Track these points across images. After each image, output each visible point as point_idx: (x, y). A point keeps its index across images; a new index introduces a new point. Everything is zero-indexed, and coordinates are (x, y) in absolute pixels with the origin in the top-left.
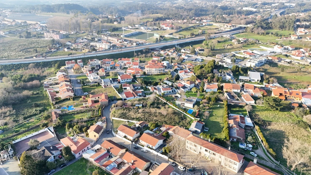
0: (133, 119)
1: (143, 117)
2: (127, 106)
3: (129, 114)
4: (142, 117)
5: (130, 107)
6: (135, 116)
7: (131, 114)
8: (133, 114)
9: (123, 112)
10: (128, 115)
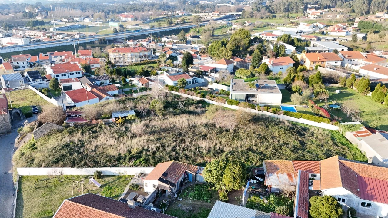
0: (118, 161)
1: (158, 149)
2: (82, 120)
3: (94, 144)
4: (153, 147)
5: (94, 122)
6: (122, 146)
7: (102, 144)
8: (112, 142)
9: (67, 140)
10: (91, 147)
